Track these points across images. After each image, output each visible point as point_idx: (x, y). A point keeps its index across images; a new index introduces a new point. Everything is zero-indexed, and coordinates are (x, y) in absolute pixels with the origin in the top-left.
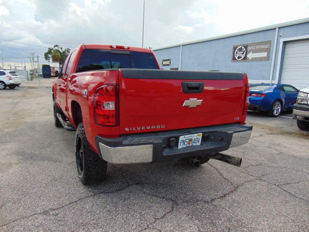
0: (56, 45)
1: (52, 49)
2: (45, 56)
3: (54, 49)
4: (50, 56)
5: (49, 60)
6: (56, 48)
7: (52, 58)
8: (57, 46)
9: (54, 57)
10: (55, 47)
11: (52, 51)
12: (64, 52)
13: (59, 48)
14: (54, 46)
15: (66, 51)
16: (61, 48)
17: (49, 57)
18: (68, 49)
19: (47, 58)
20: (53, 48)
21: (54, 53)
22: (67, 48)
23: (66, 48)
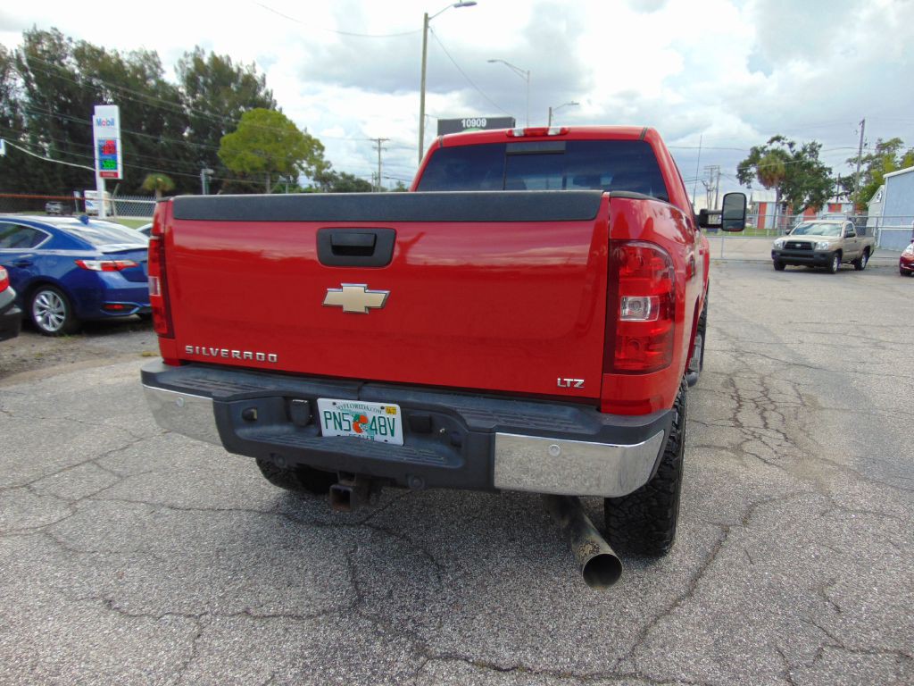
0: (775, 135)
1: (763, 149)
2: (740, 171)
3: (770, 148)
4: (753, 170)
5: (750, 182)
6: (776, 145)
7: (759, 178)
8: (778, 139)
9: (764, 173)
10: (771, 142)
11: (762, 155)
12: (798, 156)
13: (783, 144)
14: (769, 139)
15: (804, 150)
16: (791, 145)
17: (751, 175)
18: (813, 144)
19: (743, 176)
20: (765, 147)
21: (766, 159)
22: (811, 142)
23: (808, 142)
